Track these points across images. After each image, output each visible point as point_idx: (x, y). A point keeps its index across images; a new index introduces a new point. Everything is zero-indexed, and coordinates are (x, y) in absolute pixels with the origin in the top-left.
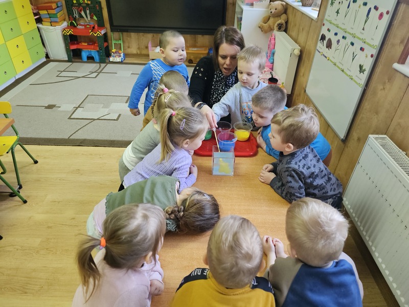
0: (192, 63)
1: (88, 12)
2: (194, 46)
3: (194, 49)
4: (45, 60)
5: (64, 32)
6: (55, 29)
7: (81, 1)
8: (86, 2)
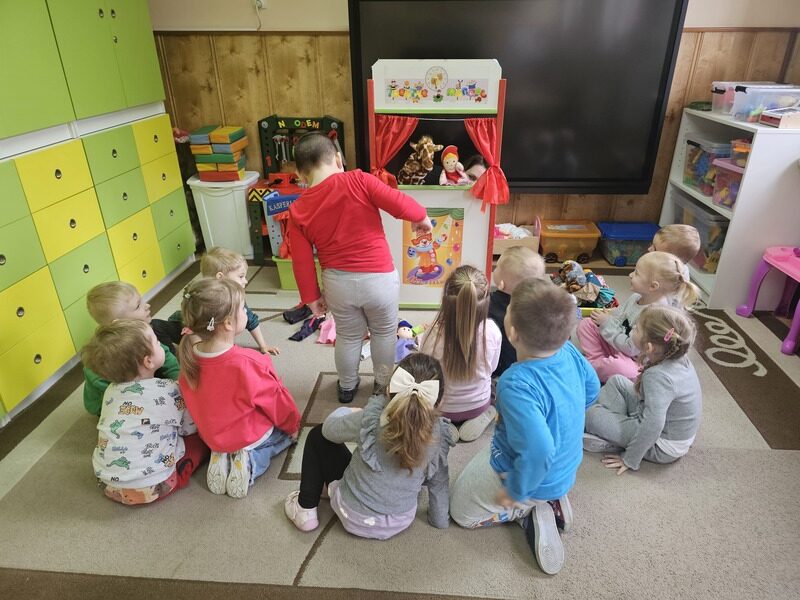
0: (556, 261)
2: (559, 220)
3: (558, 228)
4: (195, 260)
5: (252, 195)
6: (231, 188)
7: (297, 124)
8: (309, 124)
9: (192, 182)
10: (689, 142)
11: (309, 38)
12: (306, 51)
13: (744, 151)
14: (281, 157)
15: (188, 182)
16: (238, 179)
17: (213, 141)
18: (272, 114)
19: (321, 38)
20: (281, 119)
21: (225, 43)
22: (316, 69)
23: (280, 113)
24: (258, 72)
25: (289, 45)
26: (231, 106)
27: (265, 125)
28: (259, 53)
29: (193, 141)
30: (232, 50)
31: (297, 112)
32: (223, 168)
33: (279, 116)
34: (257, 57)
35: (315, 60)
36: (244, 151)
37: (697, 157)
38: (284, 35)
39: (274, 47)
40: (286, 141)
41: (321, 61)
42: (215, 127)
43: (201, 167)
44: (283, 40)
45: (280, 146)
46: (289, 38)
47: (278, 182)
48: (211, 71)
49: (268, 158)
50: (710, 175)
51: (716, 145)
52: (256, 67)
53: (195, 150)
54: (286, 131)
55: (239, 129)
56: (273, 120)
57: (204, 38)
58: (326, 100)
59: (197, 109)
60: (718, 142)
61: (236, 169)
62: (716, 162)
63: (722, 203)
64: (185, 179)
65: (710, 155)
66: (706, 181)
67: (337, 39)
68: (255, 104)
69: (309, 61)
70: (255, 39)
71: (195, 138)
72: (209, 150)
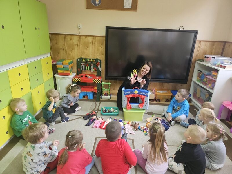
1: (92, 67)
3: (160, 92)
5: (74, 80)
6: (68, 78)
7: (88, 60)
8: (92, 60)
9: (56, 75)
10: (198, 70)
11: (93, 37)
12: (92, 41)
13: (216, 74)
14: (83, 69)
15: (55, 76)
16: (70, 75)
17: (63, 64)
18: (81, 57)
19: (97, 38)
20: (83, 59)
21: (69, 37)
22: (95, 46)
23: (83, 57)
24: (78, 45)
25: (87, 39)
26: (69, 54)
27: (79, 60)
28: (79, 41)
29: (57, 64)
30: (71, 39)
31: (88, 57)
32: (65, 72)
33: (83, 58)
34: (78, 41)
35: (95, 43)
36: (72, 67)
37: (201, 75)
38: (86, 36)
39: (83, 39)
40: (84, 65)
41: (96, 43)
42: (64, 60)
43: (59, 71)
44: (86, 37)
45: (83, 66)
46: (87, 37)
47: (82, 76)
48: (64, 45)
49: (79, 69)
50: (205, 80)
51: (206, 72)
52: (77, 44)
53: (58, 66)
54: (85, 62)
55: (71, 61)
56: (81, 59)
57: (63, 36)
58: (97, 54)
59: (59, 55)
60: (207, 71)
61: (70, 72)
62: (207, 77)
63: (209, 88)
64: (54, 75)
65: (205, 74)
66: (204, 81)
67: (101, 38)
68: (76, 54)
69: (93, 43)
70: (78, 37)
71: (58, 63)
72: (62, 67)
